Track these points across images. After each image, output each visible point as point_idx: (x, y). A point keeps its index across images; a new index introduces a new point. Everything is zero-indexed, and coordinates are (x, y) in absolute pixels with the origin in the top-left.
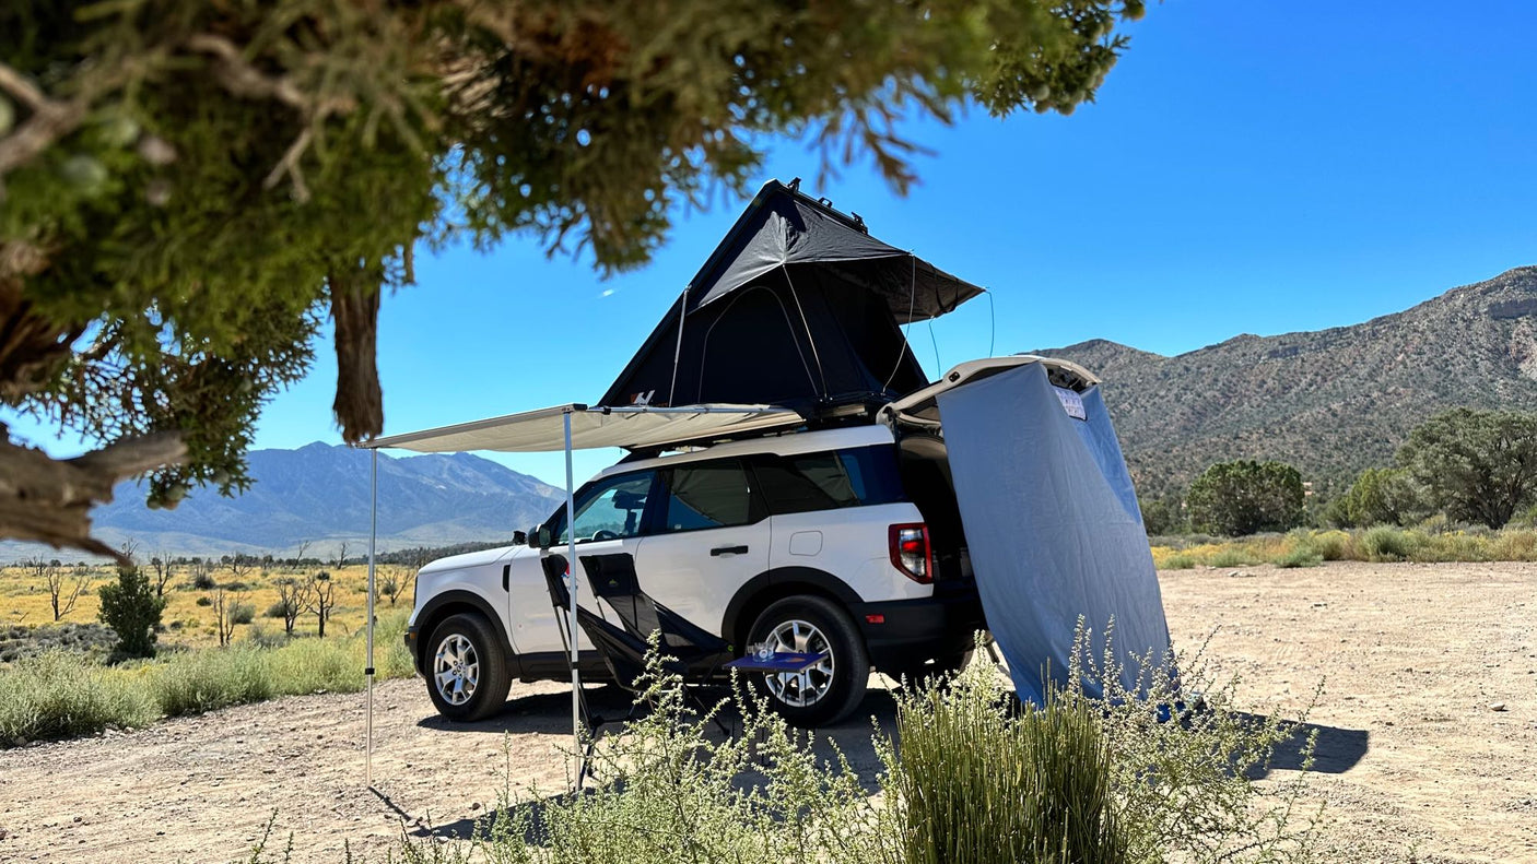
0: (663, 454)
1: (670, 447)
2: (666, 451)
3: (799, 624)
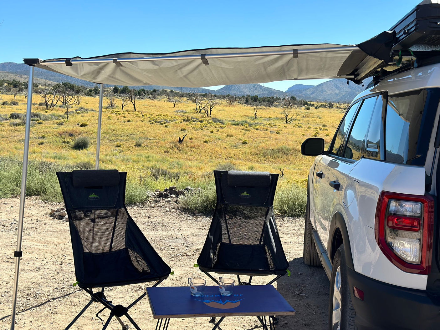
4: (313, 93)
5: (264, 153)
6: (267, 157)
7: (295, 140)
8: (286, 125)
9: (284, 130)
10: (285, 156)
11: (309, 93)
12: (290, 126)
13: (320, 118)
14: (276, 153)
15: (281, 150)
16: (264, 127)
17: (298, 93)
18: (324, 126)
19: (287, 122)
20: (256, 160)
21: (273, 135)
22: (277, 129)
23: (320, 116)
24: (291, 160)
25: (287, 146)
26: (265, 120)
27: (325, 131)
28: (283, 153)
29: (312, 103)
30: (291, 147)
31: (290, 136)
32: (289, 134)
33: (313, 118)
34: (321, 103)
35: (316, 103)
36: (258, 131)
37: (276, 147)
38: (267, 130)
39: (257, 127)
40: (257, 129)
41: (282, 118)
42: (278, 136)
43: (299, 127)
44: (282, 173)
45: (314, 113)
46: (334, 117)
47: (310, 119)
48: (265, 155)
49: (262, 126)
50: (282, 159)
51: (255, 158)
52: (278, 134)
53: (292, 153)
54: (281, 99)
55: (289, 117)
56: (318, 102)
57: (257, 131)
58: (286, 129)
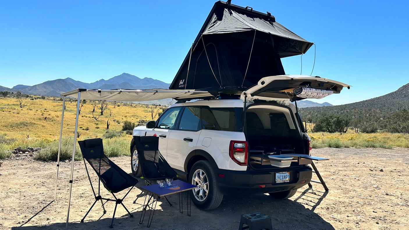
0: (187, 102)
1: (189, 99)
2: (188, 101)
3: (202, 171)
4: (30, 90)
5: (11, 125)
6: (13, 128)
7: (30, 117)
8: (21, 109)
9: (22, 112)
10: (25, 127)
11: (28, 90)
12: (25, 109)
13: (41, 105)
14: (19, 125)
15: (22, 123)
16: (8, 110)
17: (20, 89)
18: (45, 109)
19: (21, 107)
20: (6, 129)
21: (16, 115)
22: (16, 111)
23: (42, 103)
24: (30, 129)
25: (26, 121)
26: (5, 105)
27: (48, 113)
28: (24, 125)
29: (31, 96)
30: (29, 122)
31: (26, 115)
32: (25, 114)
33: (37, 105)
34: (37, 96)
35: (34, 96)
36: (5, 112)
37: (19, 122)
38: (10, 112)
39: (3, 110)
40: (3, 111)
41: (17, 105)
42: (19, 115)
43: (30, 110)
44: (28, 137)
45: (37, 102)
46: (50, 104)
47: (35, 105)
48: (12, 126)
49: (6, 109)
50: (24, 128)
51: (5, 129)
52: (18, 114)
53: (30, 125)
54: (10, 93)
55: (22, 104)
56: (35, 96)
57: (3, 112)
58: (23, 111)
